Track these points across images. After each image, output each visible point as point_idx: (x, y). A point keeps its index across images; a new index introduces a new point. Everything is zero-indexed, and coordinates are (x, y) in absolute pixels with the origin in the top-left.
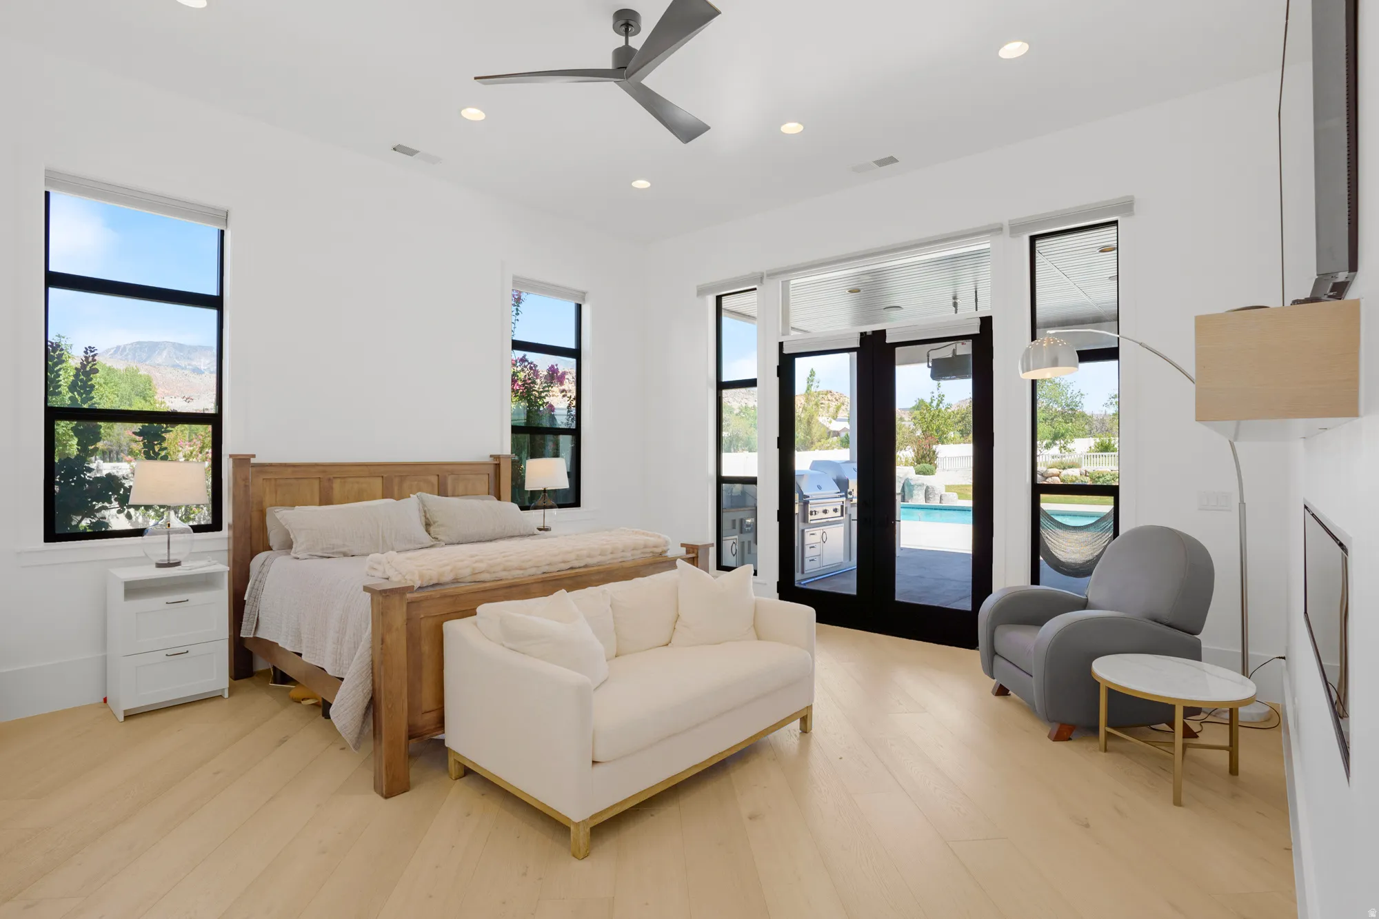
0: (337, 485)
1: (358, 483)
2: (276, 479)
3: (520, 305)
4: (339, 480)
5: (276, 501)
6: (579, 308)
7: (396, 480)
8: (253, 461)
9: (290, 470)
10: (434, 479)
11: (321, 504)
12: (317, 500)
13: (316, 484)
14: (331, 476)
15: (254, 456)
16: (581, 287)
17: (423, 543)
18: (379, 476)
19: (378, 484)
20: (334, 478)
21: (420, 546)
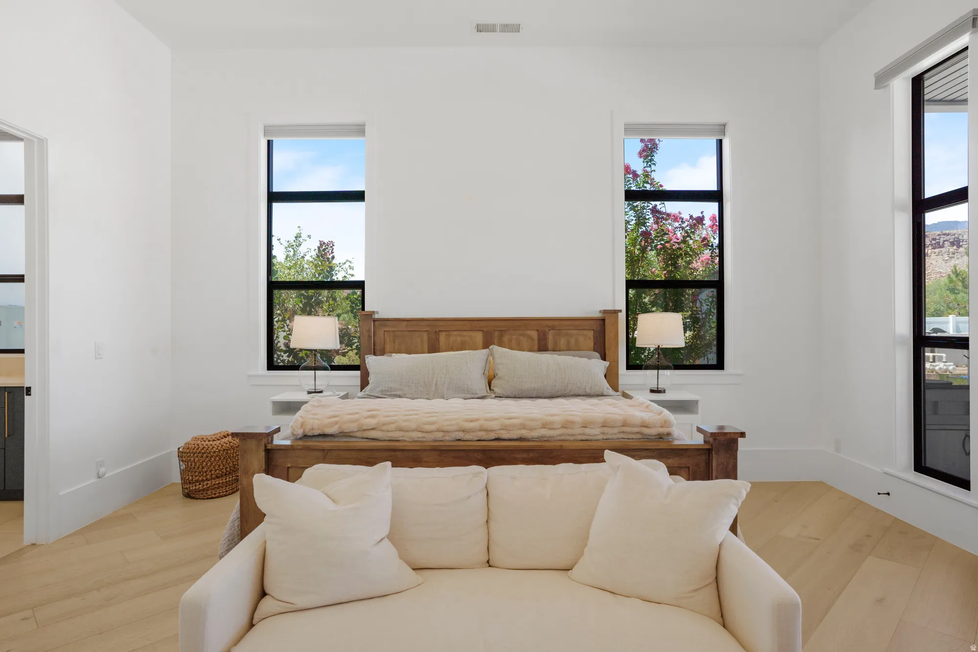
0: (442, 337)
1: (460, 336)
2: (394, 331)
3: (655, 155)
4: (444, 333)
5: (394, 349)
6: (720, 143)
7: (497, 334)
8: (376, 316)
9: (404, 323)
10: (534, 334)
11: (429, 352)
12: (426, 348)
13: (425, 336)
14: (438, 329)
15: (378, 313)
16: (722, 120)
17: (476, 394)
18: (480, 330)
19: (479, 337)
20: (440, 331)
21: (470, 396)
